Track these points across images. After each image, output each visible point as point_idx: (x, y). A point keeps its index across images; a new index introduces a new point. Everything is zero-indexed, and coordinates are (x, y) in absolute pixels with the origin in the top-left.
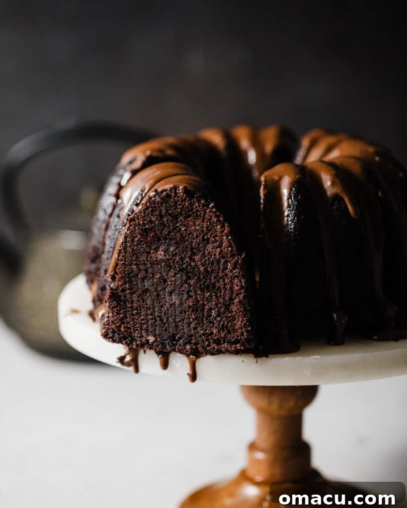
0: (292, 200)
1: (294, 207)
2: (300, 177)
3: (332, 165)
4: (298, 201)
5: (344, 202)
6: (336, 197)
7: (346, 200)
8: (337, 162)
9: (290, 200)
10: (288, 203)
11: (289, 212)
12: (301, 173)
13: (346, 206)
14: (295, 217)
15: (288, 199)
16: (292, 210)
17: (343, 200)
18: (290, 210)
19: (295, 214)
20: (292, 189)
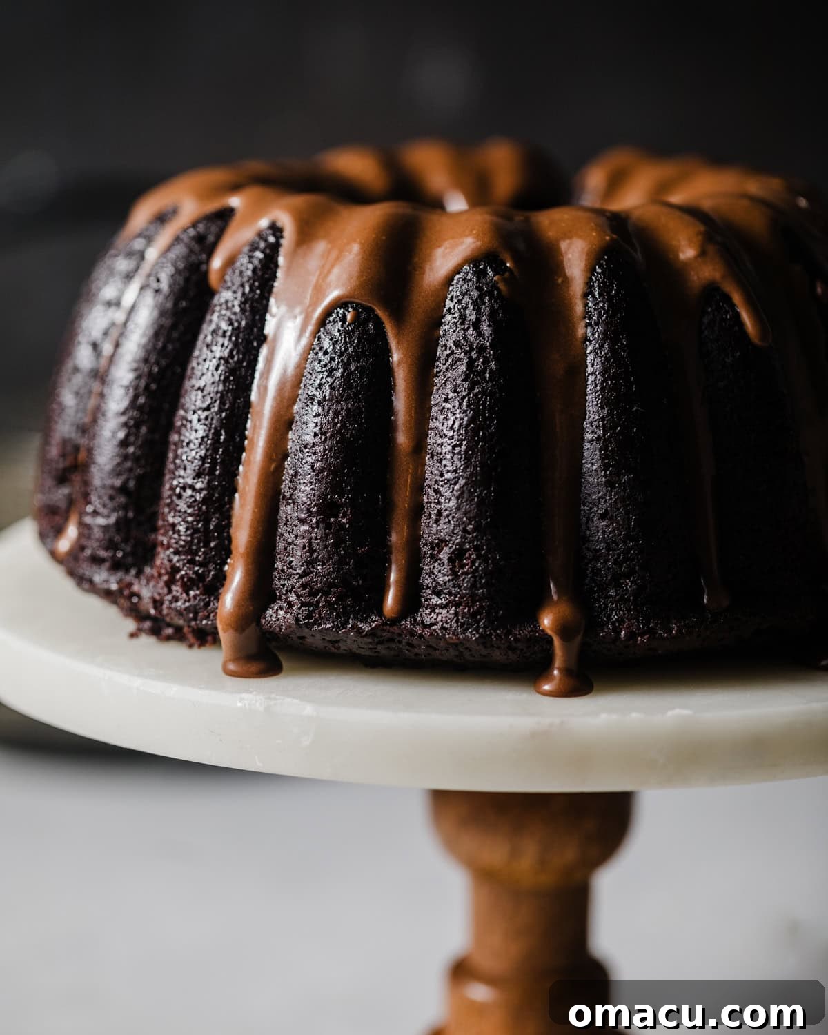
0: (594, 296)
1: (600, 316)
2: (612, 239)
3: (692, 212)
4: (610, 300)
5: (733, 306)
6: (712, 293)
7: (737, 298)
8: (707, 205)
9: (590, 298)
10: (586, 305)
11: (589, 329)
12: (614, 229)
13: (737, 316)
14: (604, 340)
15: (585, 295)
16: (597, 324)
17: (727, 299)
18: (590, 324)
19: (604, 333)
20: (595, 270)
